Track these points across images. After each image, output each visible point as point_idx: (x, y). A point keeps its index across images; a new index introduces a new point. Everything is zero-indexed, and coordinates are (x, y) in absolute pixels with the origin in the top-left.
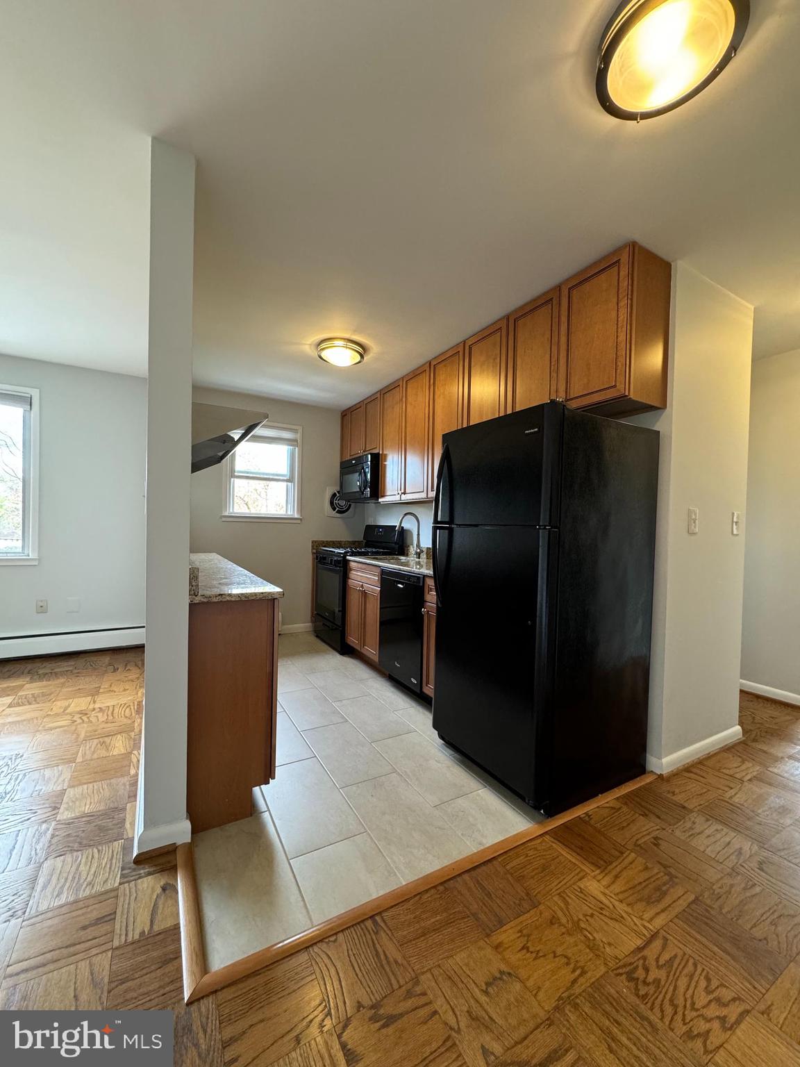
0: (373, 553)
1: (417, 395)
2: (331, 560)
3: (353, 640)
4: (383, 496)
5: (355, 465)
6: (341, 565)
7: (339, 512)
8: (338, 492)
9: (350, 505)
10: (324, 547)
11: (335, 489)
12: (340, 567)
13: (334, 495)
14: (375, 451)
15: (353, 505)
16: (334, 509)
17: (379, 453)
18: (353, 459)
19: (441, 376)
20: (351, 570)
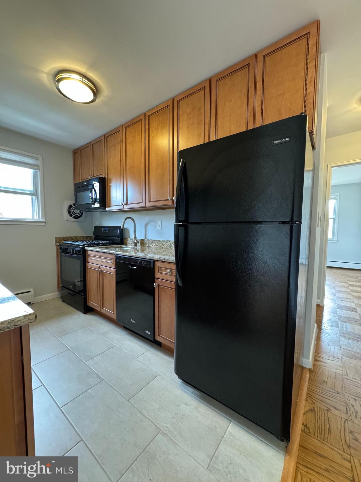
0: (103, 244)
1: (134, 137)
2: (73, 250)
3: (93, 303)
4: (109, 206)
5: (86, 185)
6: (81, 253)
7: (74, 217)
8: (74, 204)
9: (82, 213)
10: (65, 241)
11: (71, 202)
12: (80, 255)
13: (71, 206)
14: (103, 176)
15: (84, 213)
16: (71, 216)
17: (105, 178)
18: (85, 182)
19: (154, 123)
20: (89, 256)
